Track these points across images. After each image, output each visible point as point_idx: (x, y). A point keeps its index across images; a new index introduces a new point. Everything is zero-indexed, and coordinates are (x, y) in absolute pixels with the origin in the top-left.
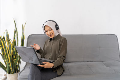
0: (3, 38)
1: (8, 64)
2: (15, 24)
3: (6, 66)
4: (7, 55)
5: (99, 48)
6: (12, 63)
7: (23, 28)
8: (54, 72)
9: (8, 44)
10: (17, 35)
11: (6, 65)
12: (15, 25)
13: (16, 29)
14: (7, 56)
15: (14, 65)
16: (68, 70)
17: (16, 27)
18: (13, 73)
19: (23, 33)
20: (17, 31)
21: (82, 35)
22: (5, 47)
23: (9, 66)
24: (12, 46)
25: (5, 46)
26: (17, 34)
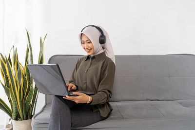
0: (8, 58)
1: (16, 104)
2: (28, 37)
3: (12, 107)
4: (14, 87)
5: (169, 77)
6: (21, 102)
7: (42, 44)
8: (95, 111)
9: (16, 69)
10: (32, 56)
11: (12, 105)
12: (29, 40)
13: (30, 45)
14: (14, 89)
15: (25, 105)
16: (119, 111)
17: (29, 42)
18: (24, 120)
19: (41, 52)
20: (31, 48)
21: (139, 56)
22: (11, 75)
23: (16, 107)
24: (22, 72)
25: (10, 72)
26: (31, 54)
